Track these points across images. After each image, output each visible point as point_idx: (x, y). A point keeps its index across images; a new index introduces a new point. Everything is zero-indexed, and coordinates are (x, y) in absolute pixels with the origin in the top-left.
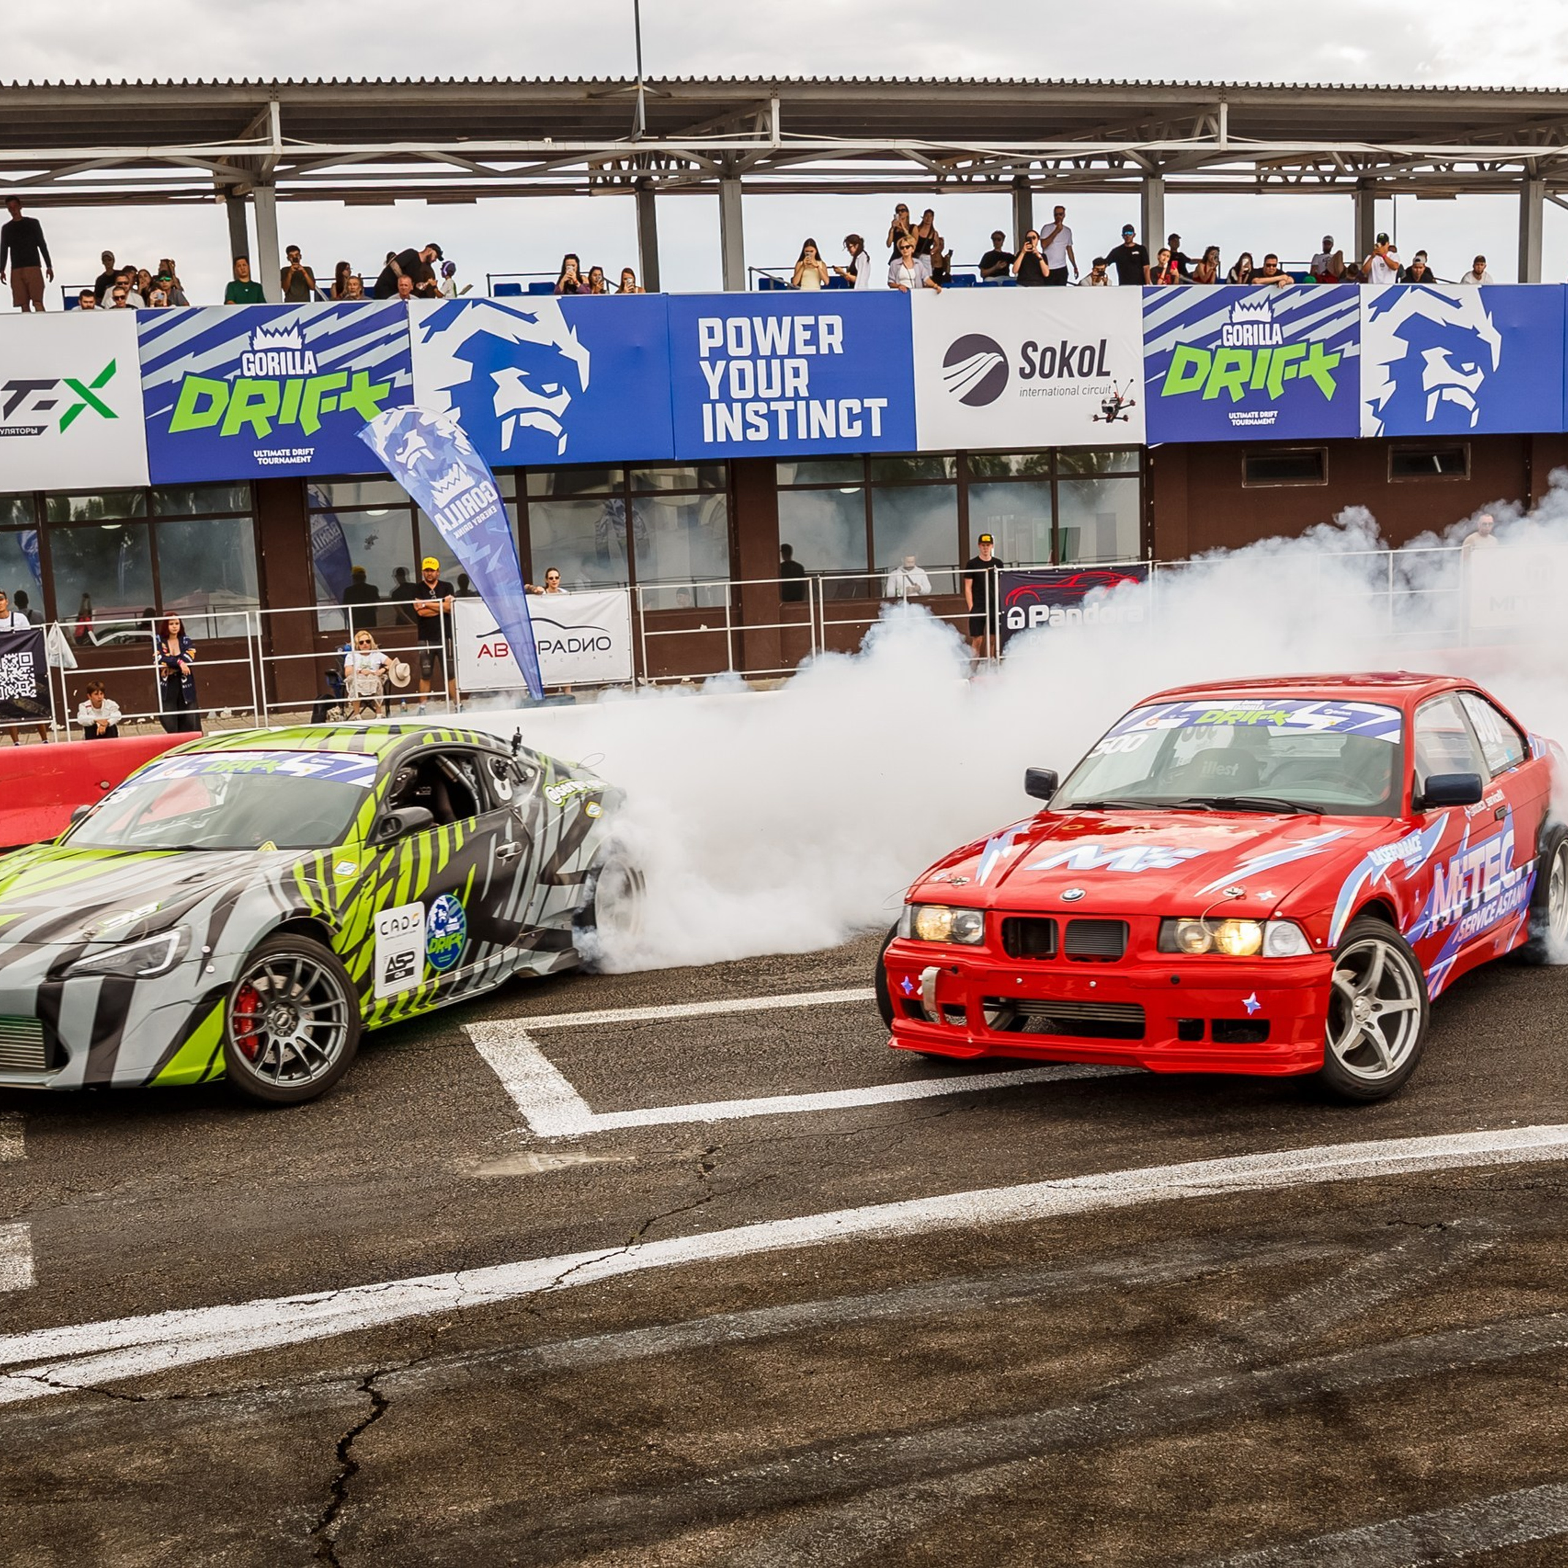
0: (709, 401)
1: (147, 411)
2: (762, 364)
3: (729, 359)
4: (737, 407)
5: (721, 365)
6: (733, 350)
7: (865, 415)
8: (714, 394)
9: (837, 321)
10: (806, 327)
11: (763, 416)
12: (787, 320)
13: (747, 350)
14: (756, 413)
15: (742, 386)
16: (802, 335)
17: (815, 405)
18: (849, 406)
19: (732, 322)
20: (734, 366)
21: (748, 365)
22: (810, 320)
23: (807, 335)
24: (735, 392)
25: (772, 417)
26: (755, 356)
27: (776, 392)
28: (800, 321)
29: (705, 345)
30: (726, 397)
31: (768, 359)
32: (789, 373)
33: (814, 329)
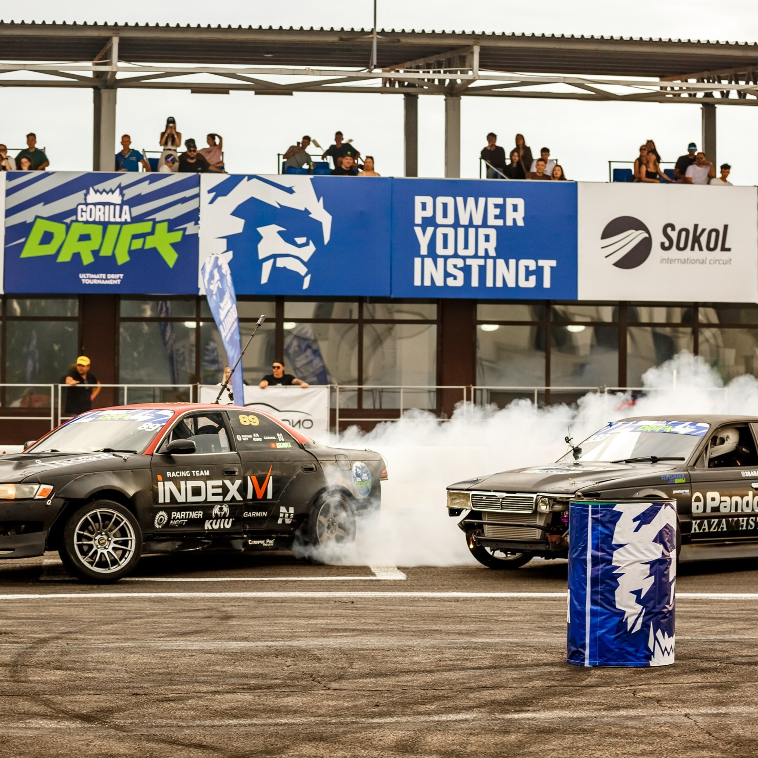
0: (419, 255)
1: (7, 241)
2: (461, 231)
3: (437, 226)
4: (440, 261)
5: (430, 230)
6: (440, 220)
7: (539, 272)
8: (424, 251)
9: (520, 202)
10: (496, 206)
11: (460, 269)
12: (482, 200)
13: (450, 220)
14: (455, 266)
15: (445, 246)
16: (493, 212)
17: (500, 262)
18: (527, 265)
19: (440, 200)
20: (440, 231)
21: (450, 232)
22: (500, 201)
23: (497, 211)
24: (440, 250)
25: (467, 270)
26: (456, 225)
27: (471, 251)
28: (492, 201)
29: (419, 216)
30: (432, 253)
31: (466, 228)
32: (481, 238)
33: (502, 207)
